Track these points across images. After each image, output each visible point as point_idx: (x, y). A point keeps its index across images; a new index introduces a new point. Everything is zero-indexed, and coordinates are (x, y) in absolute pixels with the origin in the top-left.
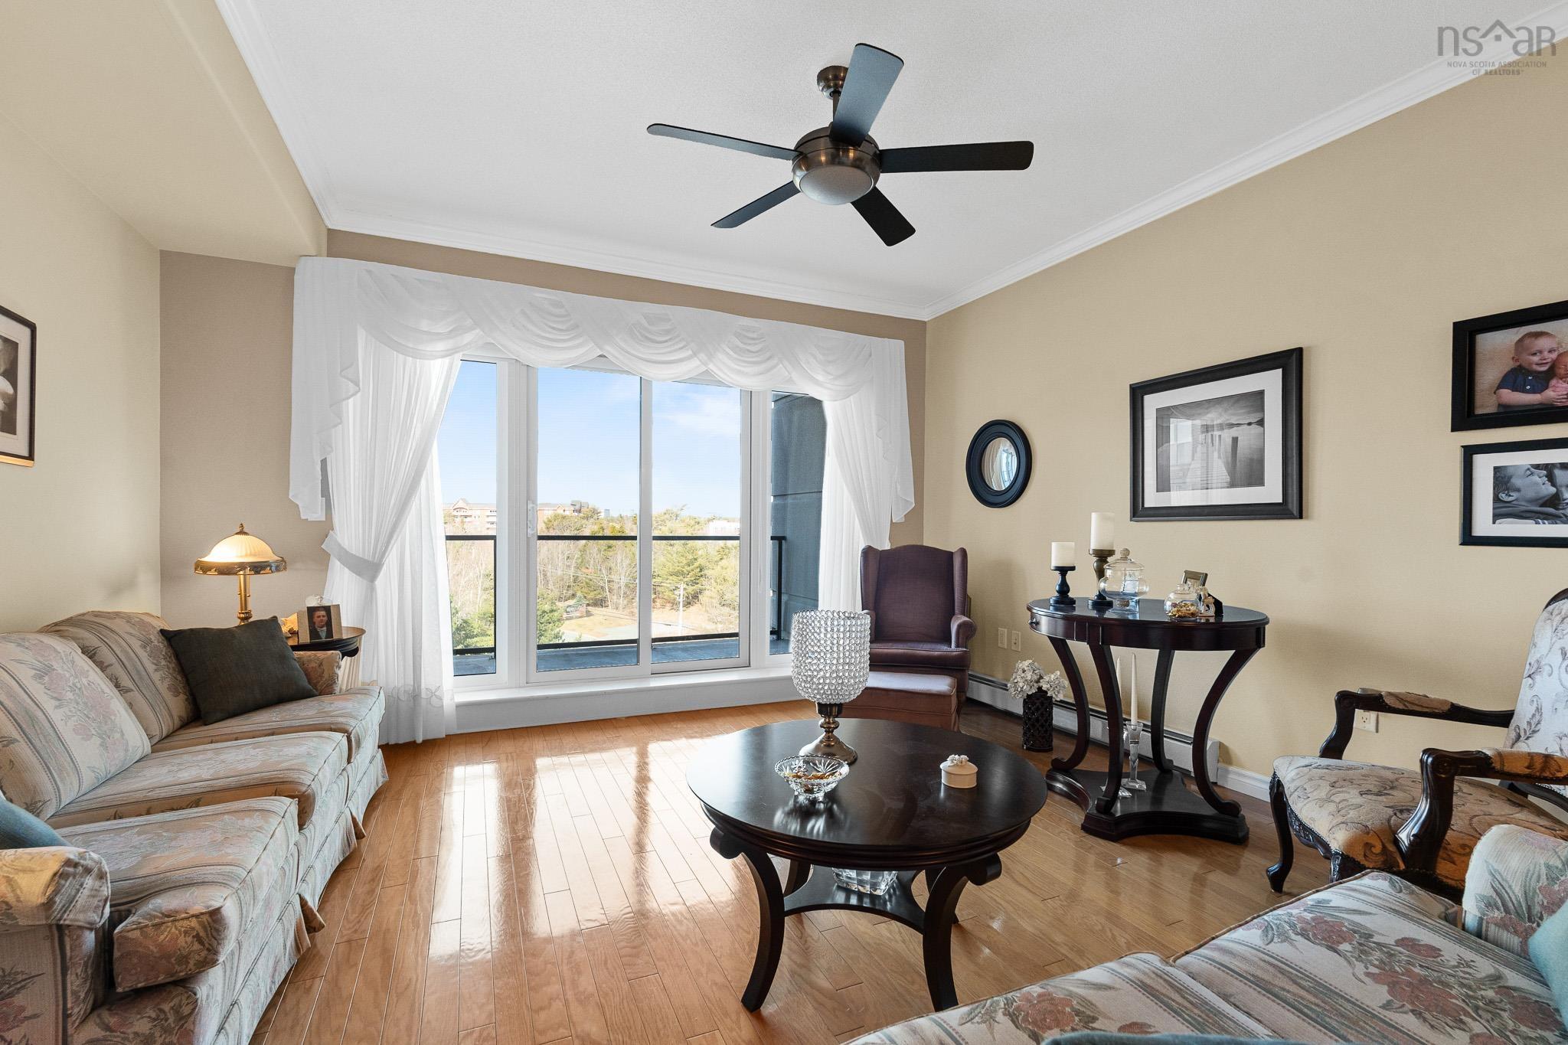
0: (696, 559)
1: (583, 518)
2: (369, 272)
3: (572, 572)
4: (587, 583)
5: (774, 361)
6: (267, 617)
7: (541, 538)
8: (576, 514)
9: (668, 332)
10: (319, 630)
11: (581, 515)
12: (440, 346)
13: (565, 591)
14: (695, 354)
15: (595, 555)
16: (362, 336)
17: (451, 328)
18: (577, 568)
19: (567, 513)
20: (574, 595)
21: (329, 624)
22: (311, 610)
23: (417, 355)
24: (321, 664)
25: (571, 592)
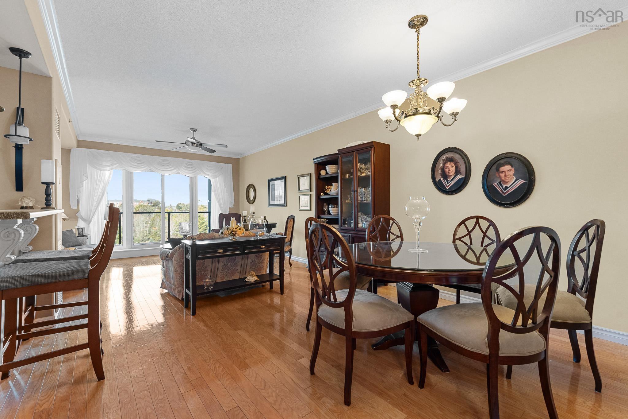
0: (204, 222)
1: (153, 206)
2: (90, 151)
3: (148, 229)
4: (155, 234)
5: (196, 170)
6: (70, 229)
7: (134, 213)
8: (150, 204)
9: (168, 163)
10: (80, 233)
11: (152, 204)
12: (108, 168)
13: (144, 237)
14: (175, 169)
15: (158, 222)
16: (88, 165)
17: (111, 164)
18: (150, 227)
19: (145, 204)
20: (149, 239)
21: (82, 231)
22: (78, 229)
23: (104, 170)
24: (83, 239)
25: (147, 238)
